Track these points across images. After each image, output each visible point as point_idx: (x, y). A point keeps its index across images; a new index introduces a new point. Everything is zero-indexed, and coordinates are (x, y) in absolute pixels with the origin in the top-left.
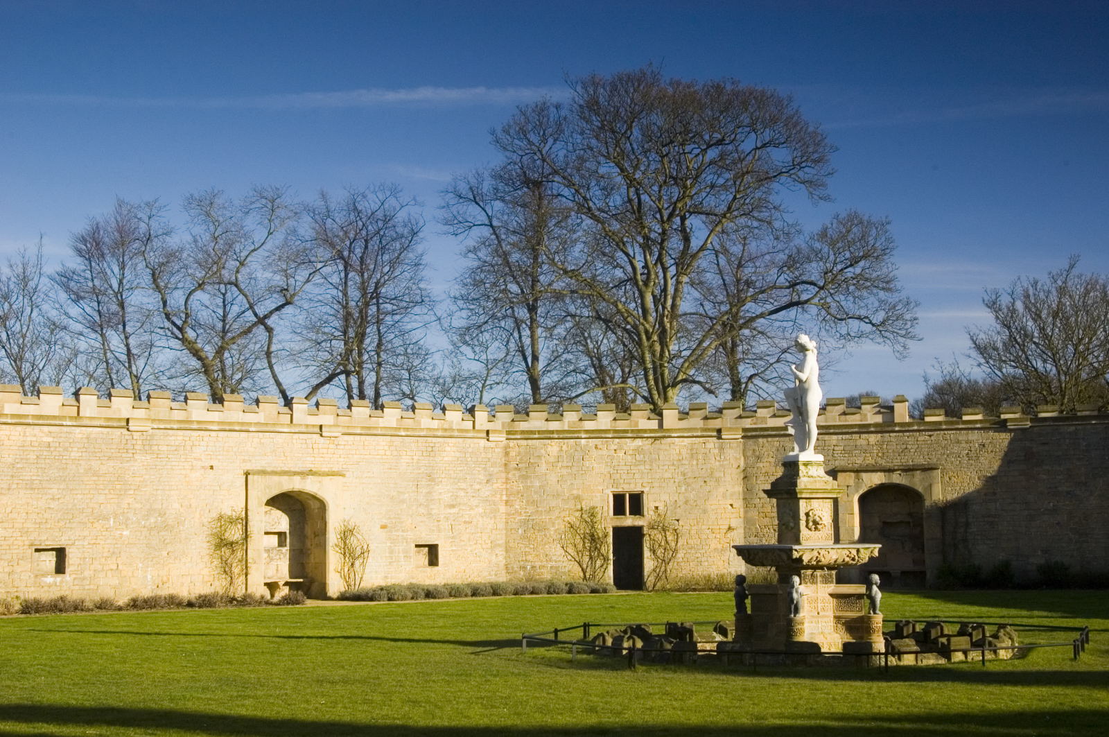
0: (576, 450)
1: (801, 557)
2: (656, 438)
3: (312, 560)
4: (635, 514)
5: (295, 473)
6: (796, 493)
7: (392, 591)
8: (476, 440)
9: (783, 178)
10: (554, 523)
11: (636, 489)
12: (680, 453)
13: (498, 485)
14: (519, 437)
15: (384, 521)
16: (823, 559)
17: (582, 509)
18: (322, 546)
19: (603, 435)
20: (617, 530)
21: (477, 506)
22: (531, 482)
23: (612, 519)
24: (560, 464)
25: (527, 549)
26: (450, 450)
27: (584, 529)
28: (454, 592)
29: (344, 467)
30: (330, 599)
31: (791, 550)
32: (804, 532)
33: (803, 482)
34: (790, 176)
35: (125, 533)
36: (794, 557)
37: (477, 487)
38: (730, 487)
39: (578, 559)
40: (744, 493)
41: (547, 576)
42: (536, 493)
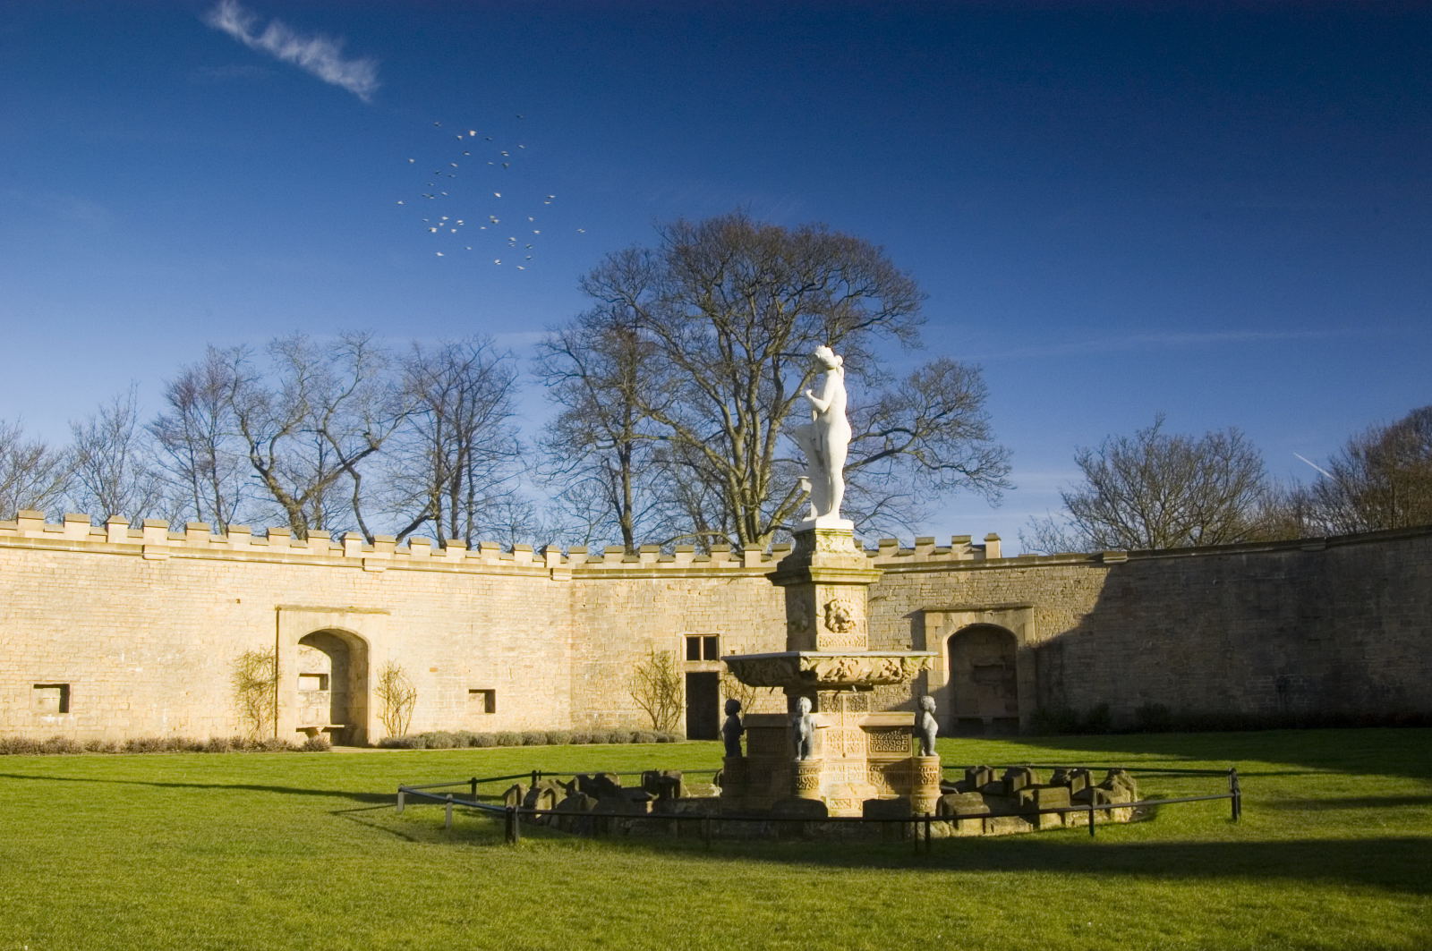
0: (647, 590)
1: (813, 669)
2: (733, 578)
3: (355, 704)
4: (710, 659)
5: (333, 610)
6: (809, 575)
7: (432, 738)
8: (538, 579)
9: (875, 326)
10: (622, 669)
11: (712, 632)
12: (758, 594)
13: (563, 627)
14: (586, 576)
15: (434, 664)
16: (848, 673)
17: (653, 654)
18: (364, 689)
19: (676, 575)
20: (690, 676)
21: (538, 650)
22: (598, 624)
23: (685, 664)
24: (630, 605)
25: (594, 696)
26: (510, 588)
27: (655, 674)
28: (504, 740)
29: (390, 604)
30: (371, 746)
31: (798, 658)
32: (822, 633)
33: (821, 558)
34: (882, 324)
35: (137, 670)
36: (803, 669)
37: (540, 629)
39: (648, 707)
41: (615, 725)
42: (604, 636)
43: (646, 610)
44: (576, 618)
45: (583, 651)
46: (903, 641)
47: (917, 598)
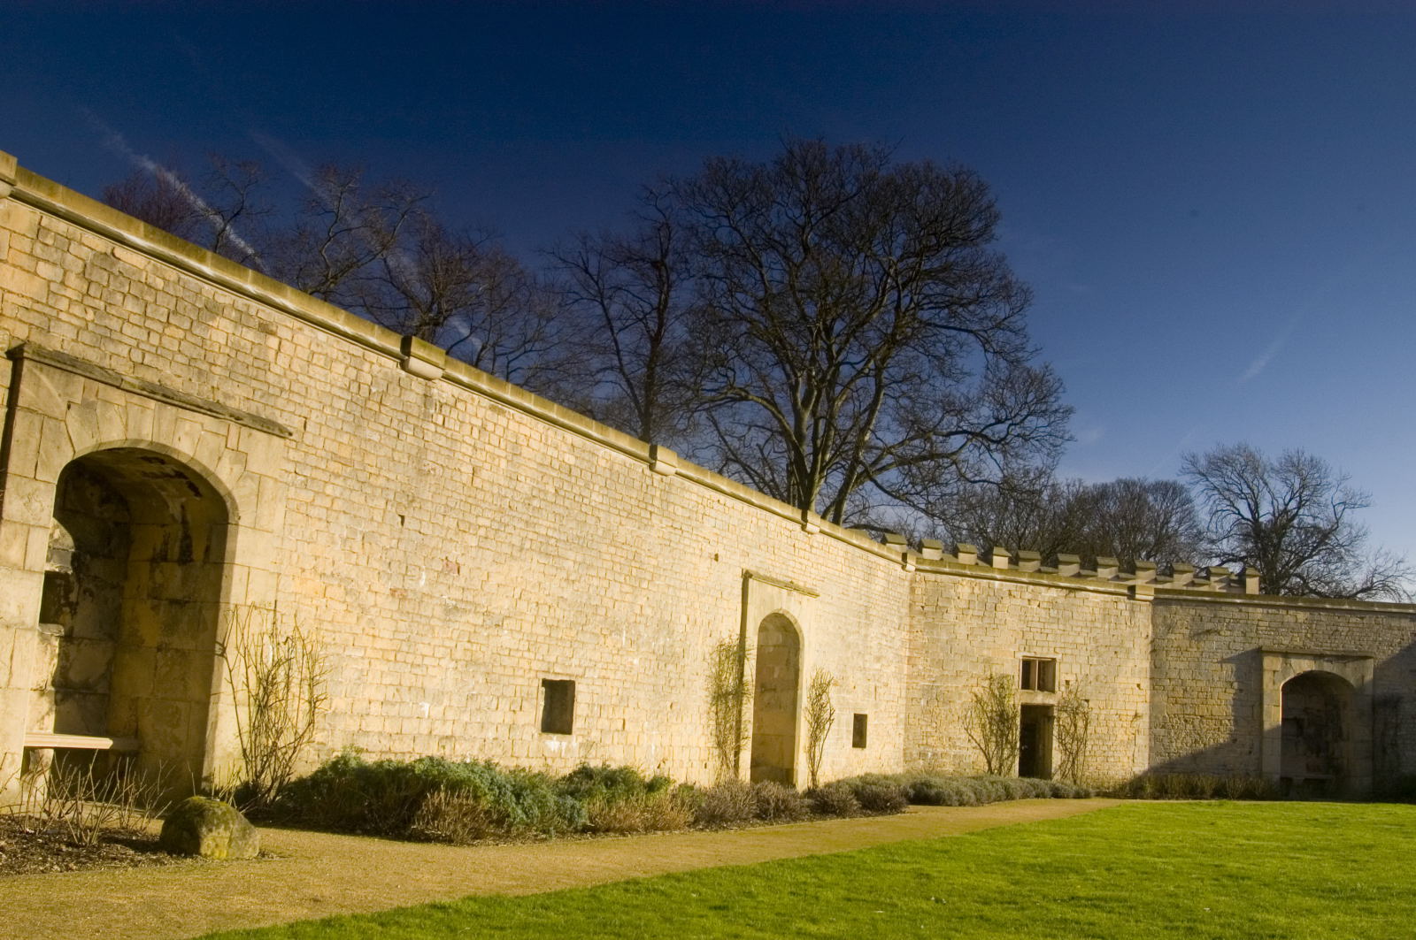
0: (988, 595)
2: (1071, 590)
4: (1045, 689)
10: (960, 698)
11: (1049, 655)
12: (1093, 614)
13: (905, 634)
14: (928, 568)
15: (836, 675)
17: (991, 678)
21: (891, 662)
22: (937, 634)
23: (1021, 694)
24: (971, 612)
25: (929, 729)
26: (880, 576)
27: (991, 706)
29: (820, 583)
35: (635, 661)
37: (893, 634)
38: (1139, 662)
39: (983, 746)
40: (1152, 671)
41: (949, 768)
42: (942, 649)
43: (986, 620)
44: (914, 622)
45: (921, 668)
46: (1236, 685)
47: (1253, 635)
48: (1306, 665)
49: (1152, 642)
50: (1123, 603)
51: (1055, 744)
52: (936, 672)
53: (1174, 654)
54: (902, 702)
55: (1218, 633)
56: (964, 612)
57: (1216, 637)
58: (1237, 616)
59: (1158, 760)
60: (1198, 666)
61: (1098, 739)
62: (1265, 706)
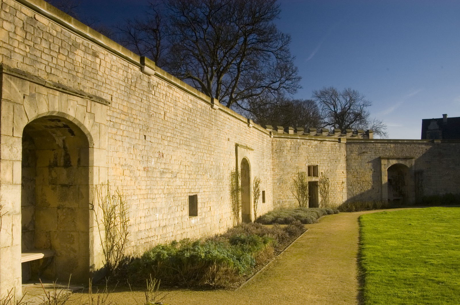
0: (296, 144)
4: (315, 176)
10: (289, 181)
11: (315, 164)
12: (328, 148)
13: (271, 160)
17: (299, 173)
19: (305, 138)
20: (309, 183)
22: (281, 159)
23: (308, 178)
24: (291, 151)
25: (280, 193)
26: (265, 140)
27: (299, 183)
35: (212, 183)
38: (342, 164)
39: (297, 197)
40: (347, 167)
41: (287, 206)
42: (283, 165)
43: (296, 153)
44: (274, 156)
45: (277, 172)
46: (373, 170)
47: (378, 153)
48: (394, 162)
49: (346, 157)
50: (337, 144)
51: (319, 194)
52: (282, 173)
53: (353, 161)
54: (272, 184)
55: (367, 153)
56: (289, 151)
57: (366, 154)
58: (373, 146)
59: (350, 197)
60: (361, 165)
61: (332, 191)
62: (383, 176)
